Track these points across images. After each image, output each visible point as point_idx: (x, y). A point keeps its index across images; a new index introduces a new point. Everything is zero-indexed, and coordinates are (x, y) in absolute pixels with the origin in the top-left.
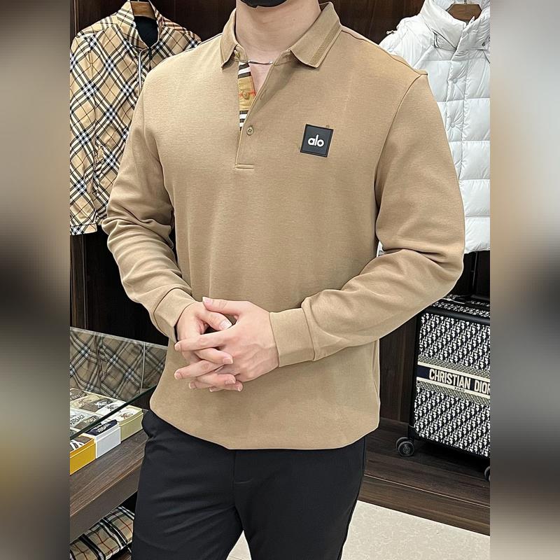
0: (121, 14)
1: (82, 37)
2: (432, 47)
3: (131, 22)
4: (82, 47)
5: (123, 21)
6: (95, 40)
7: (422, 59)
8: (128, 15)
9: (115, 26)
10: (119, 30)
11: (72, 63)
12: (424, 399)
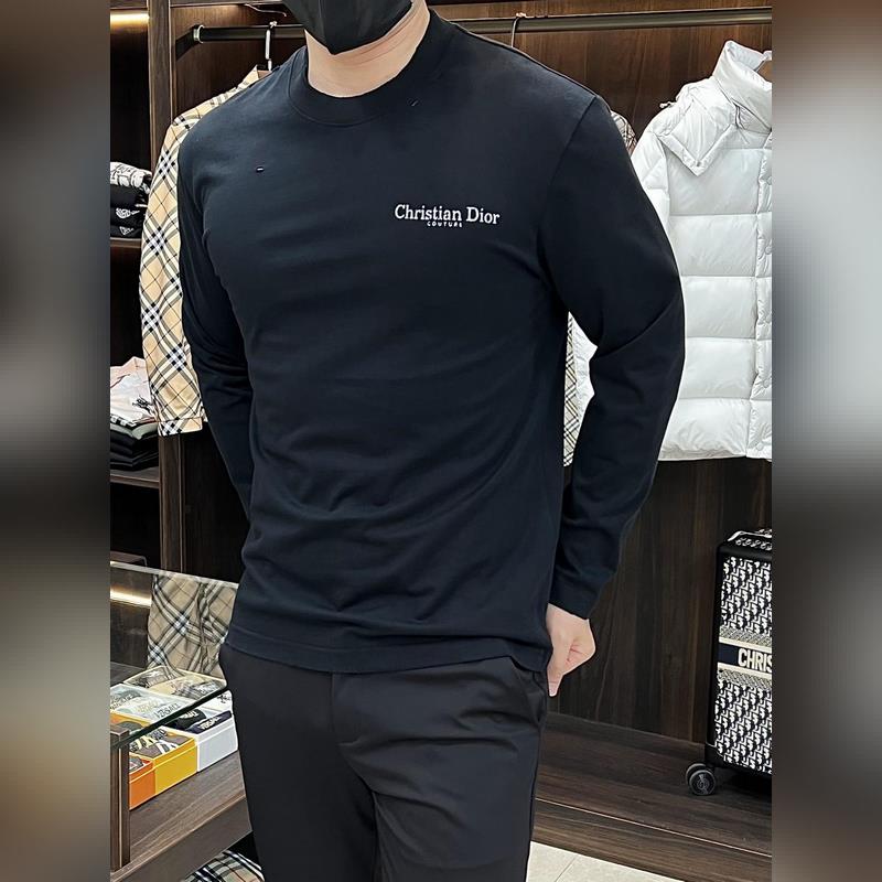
2: (733, 127)
7: (716, 145)
11: (166, 165)
12: (730, 699)
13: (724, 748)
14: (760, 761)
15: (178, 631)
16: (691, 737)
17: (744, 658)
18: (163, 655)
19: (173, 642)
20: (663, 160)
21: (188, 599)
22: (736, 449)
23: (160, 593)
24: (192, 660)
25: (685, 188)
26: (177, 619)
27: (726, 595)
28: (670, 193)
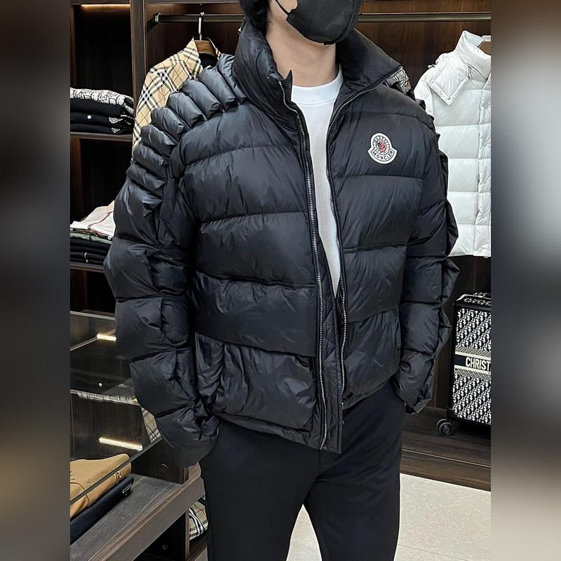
0: (186, 52)
1: (155, 73)
2: (467, 78)
4: (155, 82)
5: (189, 58)
6: (166, 75)
7: (458, 89)
8: (194, 52)
9: (182, 63)
10: (186, 66)
11: (146, 96)
12: (461, 384)
13: (458, 410)
14: (477, 417)
16: (435, 405)
17: (469, 362)
20: (431, 96)
22: (467, 251)
25: (441, 111)
27: (459, 328)
28: (434, 115)
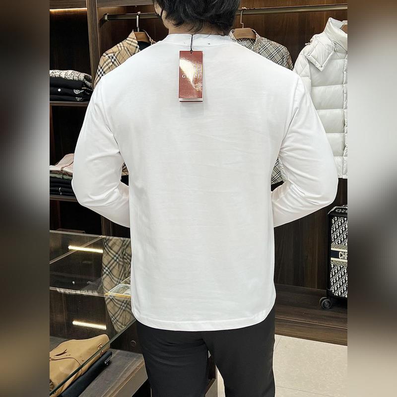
0: (129, 40)
1: (107, 56)
2: (333, 51)
3: (136, 45)
4: (107, 63)
5: (130, 44)
6: (115, 58)
7: (328, 59)
8: (134, 41)
9: (126, 48)
10: (128, 50)
11: (101, 73)
12: (336, 272)
13: (335, 290)
15: (116, 261)
17: (341, 255)
18: (109, 271)
19: (113, 265)
20: (308, 65)
21: (118, 248)
23: (107, 246)
24: (121, 272)
25: (316, 76)
26: (115, 256)
27: (333, 232)
28: (311, 78)
